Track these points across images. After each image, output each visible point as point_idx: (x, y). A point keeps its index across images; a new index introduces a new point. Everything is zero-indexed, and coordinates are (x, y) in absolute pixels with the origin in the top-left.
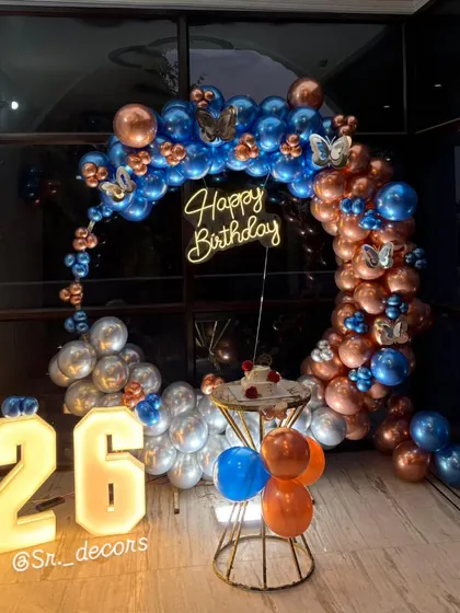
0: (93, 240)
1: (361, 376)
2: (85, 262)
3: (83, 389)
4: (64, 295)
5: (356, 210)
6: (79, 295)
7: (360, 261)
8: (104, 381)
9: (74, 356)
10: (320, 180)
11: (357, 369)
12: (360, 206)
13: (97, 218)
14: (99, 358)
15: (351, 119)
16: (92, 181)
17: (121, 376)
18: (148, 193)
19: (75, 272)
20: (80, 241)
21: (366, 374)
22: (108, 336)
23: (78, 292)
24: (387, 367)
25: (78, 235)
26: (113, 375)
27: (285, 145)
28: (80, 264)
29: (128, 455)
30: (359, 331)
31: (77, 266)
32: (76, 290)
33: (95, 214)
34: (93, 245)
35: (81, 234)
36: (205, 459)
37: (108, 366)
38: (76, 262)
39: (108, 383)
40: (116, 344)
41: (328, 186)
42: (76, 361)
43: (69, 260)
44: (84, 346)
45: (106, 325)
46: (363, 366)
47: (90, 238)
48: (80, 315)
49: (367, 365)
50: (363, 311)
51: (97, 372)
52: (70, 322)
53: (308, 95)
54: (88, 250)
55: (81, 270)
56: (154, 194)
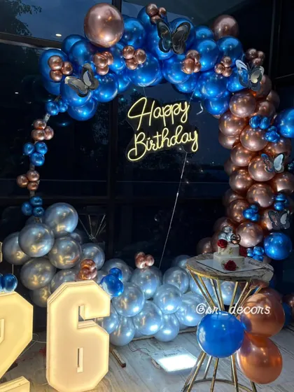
0: (50, 132)
1: (257, 253)
2: (43, 152)
3: (39, 267)
4: (22, 181)
5: (263, 126)
6: (35, 182)
7: (257, 166)
8: (61, 258)
9: (36, 237)
10: (237, 100)
11: (252, 248)
12: (267, 123)
13: (54, 112)
14: (57, 238)
15: (261, 53)
16: (57, 75)
17: (76, 255)
18: (101, 94)
19: (34, 160)
20: (39, 132)
21: (261, 251)
22: (63, 220)
23: (35, 179)
24: (278, 246)
25: (37, 126)
26: (69, 253)
27: (219, 66)
28: (38, 153)
29: (92, 322)
30: (253, 219)
31: (35, 155)
32: (34, 177)
33: (54, 108)
34: (50, 137)
35: (40, 125)
36: (141, 320)
37: (65, 245)
38: (36, 151)
39: (64, 260)
40: (69, 227)
41: (243, 104)
42: (38, 241)
43: (29, 148)
44: (44, 227)
45: (61, 211)
46: (257, 245)
47: (47, 130)
48: (36, 200)
49: (261, 245)
50: (257, 204)
51: (55, 251)
52: (27, 206)
53: (228, 30)
54: (45, 141)
55: (39, 159)
56: (106, 96)
